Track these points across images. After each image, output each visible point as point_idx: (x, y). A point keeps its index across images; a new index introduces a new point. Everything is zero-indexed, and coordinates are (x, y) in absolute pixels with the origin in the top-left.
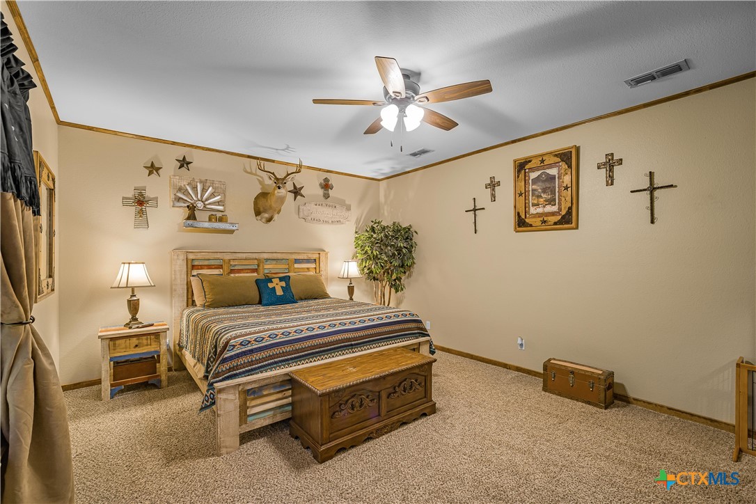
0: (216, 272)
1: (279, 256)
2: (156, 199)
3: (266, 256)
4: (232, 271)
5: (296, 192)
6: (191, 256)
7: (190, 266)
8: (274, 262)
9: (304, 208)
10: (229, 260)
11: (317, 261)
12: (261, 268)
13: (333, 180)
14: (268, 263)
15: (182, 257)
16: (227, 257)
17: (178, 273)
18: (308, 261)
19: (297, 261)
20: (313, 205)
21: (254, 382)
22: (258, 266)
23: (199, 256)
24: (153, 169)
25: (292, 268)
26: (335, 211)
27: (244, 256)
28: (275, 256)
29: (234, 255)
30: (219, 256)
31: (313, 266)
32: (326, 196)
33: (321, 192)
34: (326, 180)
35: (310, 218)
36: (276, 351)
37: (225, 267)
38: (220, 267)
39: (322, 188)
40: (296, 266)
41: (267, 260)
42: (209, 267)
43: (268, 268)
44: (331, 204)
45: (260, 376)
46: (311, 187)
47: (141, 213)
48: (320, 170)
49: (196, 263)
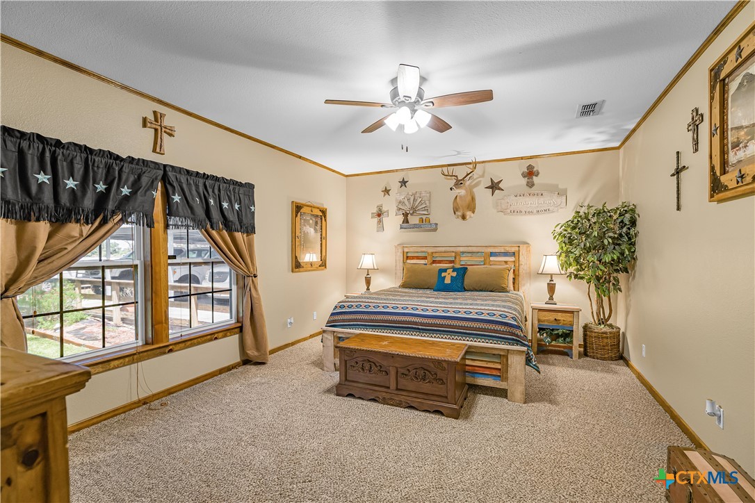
0: (423, 262)
1: (474, 249)
2: (388, 211)
3: (462, 249)
4: (434, 262)
5: (494, 187)
6: (406, 250)
7: (405, 257)
8: (470, 255)
9: (503, 201)
10: (432, 253)
11: (517, 254)
12: (457, 259)
13: (538, 165)
14: (464, 255)
15: (400, 250)
16: (430, 250)
17: (398, 262)
18: (506, 254)
19: (492, 254)
20: (513, 197)
21: (343, 333)
22: (455, 258)
23: (411, 250)
24: (387, 191)
25: (488, 261)
26: (541, 200)
27: (443, 249)
28: (470, 249)
29: (436, 248)
30: (424, 249)
31: (512, 259)
32: (530, 185)
33: (524, 181)
34: (530, 167)
35: (509, 211)
36: (359, 317)
37: (429, 258)
38: (425, 258)
39: (524, 177)
40: (492, 259)
41: (463, 253)
42: (418, 258)
43: (465, 260)
44: (536, 192)
45: (349, 330)
46: (512, 178)
47: (380, 222)
48: (522, 158)
49: (409, 255)
